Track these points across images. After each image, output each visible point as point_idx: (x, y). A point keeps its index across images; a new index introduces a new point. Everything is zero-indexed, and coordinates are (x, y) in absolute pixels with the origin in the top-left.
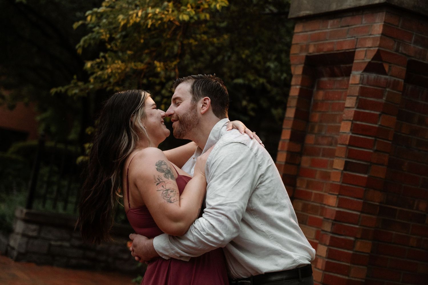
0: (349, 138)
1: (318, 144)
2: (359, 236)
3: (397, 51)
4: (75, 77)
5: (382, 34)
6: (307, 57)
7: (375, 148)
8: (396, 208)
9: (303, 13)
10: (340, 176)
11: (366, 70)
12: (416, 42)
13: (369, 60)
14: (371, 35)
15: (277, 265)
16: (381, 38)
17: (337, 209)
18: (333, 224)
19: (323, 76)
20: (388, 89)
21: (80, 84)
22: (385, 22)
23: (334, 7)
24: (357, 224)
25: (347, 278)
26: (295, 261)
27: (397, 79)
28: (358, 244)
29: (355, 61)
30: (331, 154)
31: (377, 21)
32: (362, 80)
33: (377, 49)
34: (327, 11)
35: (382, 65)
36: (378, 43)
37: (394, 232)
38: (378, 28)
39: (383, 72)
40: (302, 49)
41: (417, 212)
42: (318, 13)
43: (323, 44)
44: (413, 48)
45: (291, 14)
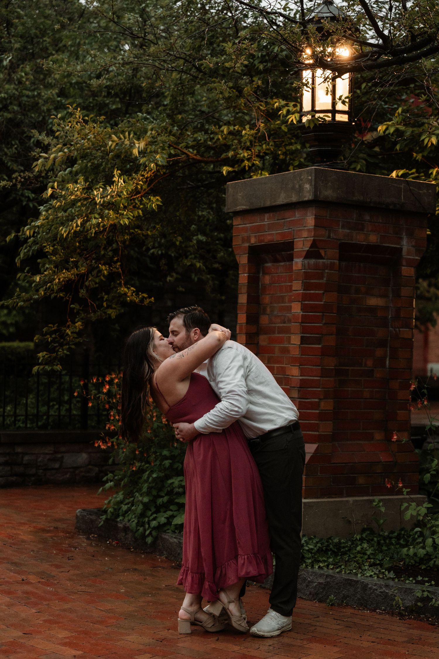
0: (300, 316)
1: (272, 324)
2: (322, 397)
3: (329, 237)
4: (18, 289)
5: (315, 226)
6: (249, 247)
7: (324, 322)
8: (347, 368)
9: (239, 208)
10: (298, 350)
11: (306, 257)
12: (343, 227)
13: (307, 249)
14: (305, 227)
15: (275, 425)
16: (314, 229)
17: (301, 378)
18: (299, 391)
19: (267, 262)
20: (326, 271)
22: (315, 215)
23: (268, 204)
24: (319, 388)
25: (317, 433)
26: (286, 419)
27: (333, 261)
28: (322, 404)
29: (295, 250)
30: (287, 331)
31: (309, 214)
32: (303, 265)
33: (312, 238)
34: (262, 206)
35: (319, 251)
36: (313, 234)
37: (350, 389)
38: (310, 221)
39: (320, 257)
40: (244, 240)
41: (366, 368)
42: (254, 208)
43: (263, 235)
44: (342, 232)
45: (228, 209)
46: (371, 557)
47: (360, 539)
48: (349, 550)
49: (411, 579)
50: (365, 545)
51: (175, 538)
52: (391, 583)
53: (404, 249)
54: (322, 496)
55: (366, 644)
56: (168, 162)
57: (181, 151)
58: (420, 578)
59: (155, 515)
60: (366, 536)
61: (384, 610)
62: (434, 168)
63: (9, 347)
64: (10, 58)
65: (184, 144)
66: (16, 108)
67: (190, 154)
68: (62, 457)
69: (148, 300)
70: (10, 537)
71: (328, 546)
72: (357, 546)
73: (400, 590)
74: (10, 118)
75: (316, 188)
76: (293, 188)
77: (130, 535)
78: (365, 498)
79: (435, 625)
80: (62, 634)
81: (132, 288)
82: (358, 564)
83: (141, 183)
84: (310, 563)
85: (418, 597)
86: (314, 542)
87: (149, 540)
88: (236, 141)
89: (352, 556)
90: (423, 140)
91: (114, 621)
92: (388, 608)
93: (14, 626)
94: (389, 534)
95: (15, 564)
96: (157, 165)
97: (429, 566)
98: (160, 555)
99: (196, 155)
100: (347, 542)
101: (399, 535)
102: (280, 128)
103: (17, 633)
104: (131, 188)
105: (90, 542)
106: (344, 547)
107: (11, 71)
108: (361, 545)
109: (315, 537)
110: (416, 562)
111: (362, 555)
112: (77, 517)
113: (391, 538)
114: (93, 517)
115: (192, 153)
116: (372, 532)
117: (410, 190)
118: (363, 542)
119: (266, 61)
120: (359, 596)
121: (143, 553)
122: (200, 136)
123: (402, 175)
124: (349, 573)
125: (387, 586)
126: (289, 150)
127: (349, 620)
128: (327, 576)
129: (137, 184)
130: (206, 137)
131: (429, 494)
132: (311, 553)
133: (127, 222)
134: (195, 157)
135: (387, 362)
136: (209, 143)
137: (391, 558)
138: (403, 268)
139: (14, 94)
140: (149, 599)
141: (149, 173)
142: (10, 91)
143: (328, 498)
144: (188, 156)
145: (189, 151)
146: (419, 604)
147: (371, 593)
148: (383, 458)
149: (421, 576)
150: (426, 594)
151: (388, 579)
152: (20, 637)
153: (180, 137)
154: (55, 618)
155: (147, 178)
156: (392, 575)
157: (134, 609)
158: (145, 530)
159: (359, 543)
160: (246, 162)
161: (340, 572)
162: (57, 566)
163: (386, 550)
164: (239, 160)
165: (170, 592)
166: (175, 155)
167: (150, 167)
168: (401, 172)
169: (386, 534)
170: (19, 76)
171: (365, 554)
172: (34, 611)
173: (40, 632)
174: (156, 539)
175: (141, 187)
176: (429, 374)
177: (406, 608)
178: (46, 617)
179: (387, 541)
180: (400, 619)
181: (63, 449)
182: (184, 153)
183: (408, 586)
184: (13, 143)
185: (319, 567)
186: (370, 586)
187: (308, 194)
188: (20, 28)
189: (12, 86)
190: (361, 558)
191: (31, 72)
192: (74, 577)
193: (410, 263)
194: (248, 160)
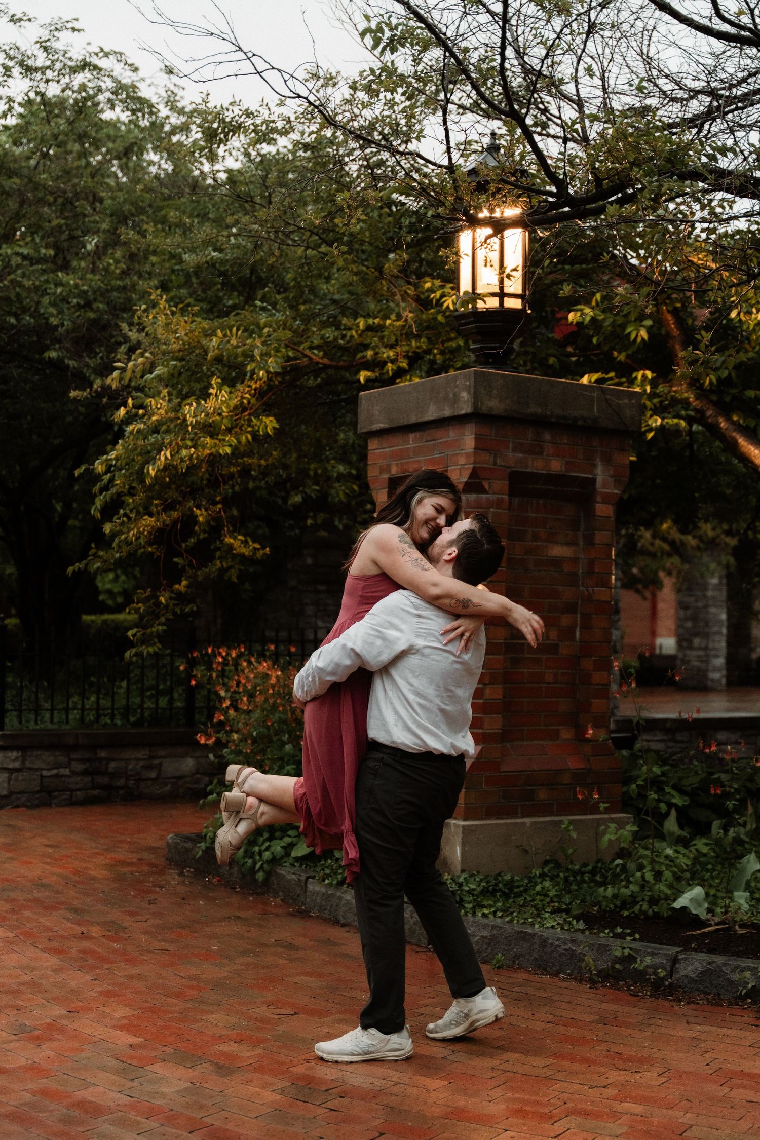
2: (487, 682)
3: (495, 464)
4: (93, 545)
5: (475, 448)
6: (390, 479)
9: (376, 427)
12: (514, 451)
13: (465, 480)
14: (462, 450)
16: (475, 452)
20: (492, 510)
21: (101, 553)
22: (476, 434)
23: (413, 419)
25: (481, 731)
27: (500, 496)
28: (487, 691)
31: (467, 433)
33: (472, 466)
34: (406, 423)
35: (481, 483)
36: (472, 459)
37: (526, 670)
38: (469, 442)
39: (482, 490)
40: (382, 470)
41: (548, 642)
42: (395, 425)
43: (407, 463)
44: (512, 458)
45: (363, 428)
46: (555, 900)
47: (540, 875)
48: (526, 891)
49: (607, 931)
50: (547, 884)
51: (293, 874)
52: (580, 937)
53: (598, 480)
54: (488, 816)
55: (539, 1026)
56: (283, 368)
57: (302, 353)
58: (619, 930)
59: (267, 844)
60: (549, 871)
61: (569, 975)
62: (638, 371)
63: (113, 621)
64: (95, 241)
65: (307, 344)
66: (101, 306)
67: (314, 357)
68: (161, 764)
69: (261, 552)
70: (77, 872)
71: (496, 885)
72: (536, 884)
73: (591, 946)
74: (94, 319)
75: (476, 397)
76: (446, 398)
77: (235, 869)
78: (547, 819)
79: (638, 996)
80: (121, 1012)
81: (240, 537)
82: (537, 909)
83: (247, 396)
84: (471, 909)
85: (616, 956)
86: (478, 879)
87: (260, 876)
88: (376, 339)
89: (529, 899)
90: (629, 334)
91: (196, 992)
92: (575, 972)
93: (57, 1000)
94: (581, 867)
95: (76, 911)
96: (268, 372)
97: (634, 912)
98: (275, 897)
99: (322, 358)
100: (522, 880)
101: (595, 868)
102: (435, 319)
103: (59, 1011)
104: (234, 402)
105: (181, 879)
106: (518, 887)
107: (95, 258)
108: (541, 883)
109: (478, 872)
110: (616, 906)
111: (542, 898)
112: (168, 845)
113: (583, 873)
114: (189, 845)
115: (317, 355)
116: (558, 865)
117: (606, 399)
118: (544, 880)
119: (417, 232)
120: (535, 955)
121: (252, 895)
122: (330, 334)
123: (597, 381)
124: (523, 923)
125: (573, 941)
126: (447, 348)
127: (519, 989)
128: (493, 927)
129: (242, 398)
130: (336, 334)
131: (638, 812)
132: (473, 895)
133: (228, 450)
134: (320, 361)
135: (578, 633)
136: (341, 342)
137: (583, 901)
138: (597, 505)
139: (100, 287)
140: (250, 960)
141: (258, 382)
142: (93, 283)
143: (497, 819)
144: (310, 359)
145: (313, 353)
146: (617, 966)
147: (552, 951)
148: (573, 763)
149: (621, 927)
150: (627, 952)
151: (576, 931)
152: (62, 1017)
153: (302, 335)
154: (116, 988)
155: (256, 389)
156: (581, 925)
157: (226, 974)
158: (255, 863)
159: (539, 880)
160: (389, 365)
161: (511, 921)
162: (132, 914)
163: (576, 890)
164: (379, 362)
165: (280, 950)
166: (295, 358)
167: (258, 375)
168: (595, 377)
169: (577, 867)
170: (105, 264)
171: (546, 895)
172: (89, 978)
173: (90, 1009)
174: (269, 874)
175: (249, 402)
176: (657, 651)
177: (600, 972)
178: (105, 987)
179: (578, 878)
180: (591, 988)
181: (162, 753)
182: (306, 356)
183: (603, 941)
184: (98, 350)
185: (484, 915)
186: (550, 941)
187: (465, 406)
188: (108, 202)
189: (97, 277)
190: (542, 901)
191: (123, 260)
192: (153, 929)
193: (606, 499)
194: (393, 362)
